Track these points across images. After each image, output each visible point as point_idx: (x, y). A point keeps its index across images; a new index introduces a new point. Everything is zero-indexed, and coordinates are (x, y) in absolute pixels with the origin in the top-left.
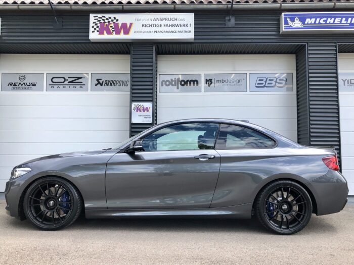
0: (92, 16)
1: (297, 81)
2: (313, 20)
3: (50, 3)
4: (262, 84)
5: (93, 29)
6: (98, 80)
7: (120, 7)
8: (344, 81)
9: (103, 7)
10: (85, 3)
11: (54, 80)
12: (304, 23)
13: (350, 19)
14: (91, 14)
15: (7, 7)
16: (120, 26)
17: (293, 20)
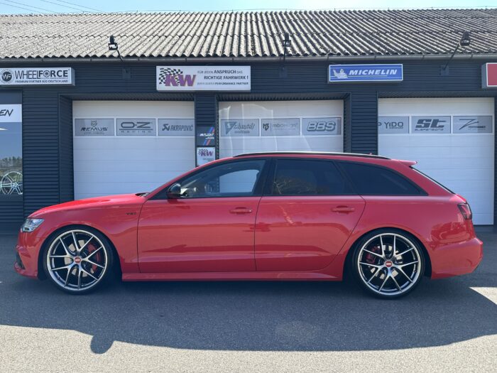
0: (158, 68)
1: (344, 125)
2: (356, 71)
3: (119, 56)
4: (313, 128)
5: (160, 81)
6: (165, 125)
7: (184, 59)
8: (387, 124)
9: (168, 60)
10: (151, 56)
11: (124, 125)
12: (348, 75)
13: (388, 71)
14: (157, 67)
15: (80, 60)
16: (184, 77)
17: (338, 72)
